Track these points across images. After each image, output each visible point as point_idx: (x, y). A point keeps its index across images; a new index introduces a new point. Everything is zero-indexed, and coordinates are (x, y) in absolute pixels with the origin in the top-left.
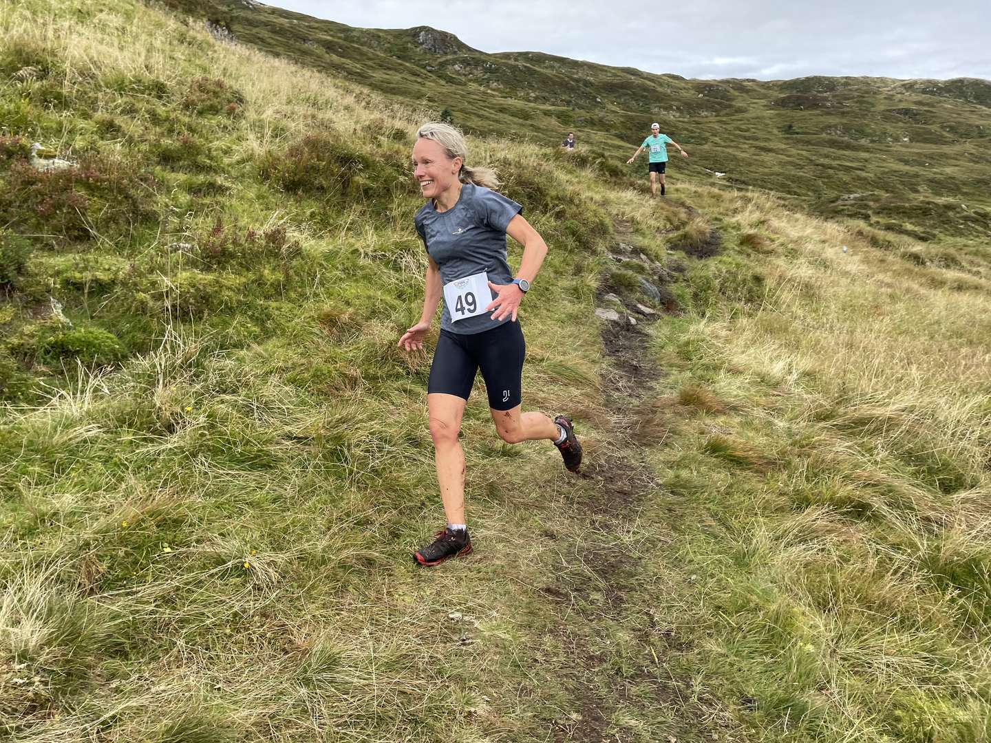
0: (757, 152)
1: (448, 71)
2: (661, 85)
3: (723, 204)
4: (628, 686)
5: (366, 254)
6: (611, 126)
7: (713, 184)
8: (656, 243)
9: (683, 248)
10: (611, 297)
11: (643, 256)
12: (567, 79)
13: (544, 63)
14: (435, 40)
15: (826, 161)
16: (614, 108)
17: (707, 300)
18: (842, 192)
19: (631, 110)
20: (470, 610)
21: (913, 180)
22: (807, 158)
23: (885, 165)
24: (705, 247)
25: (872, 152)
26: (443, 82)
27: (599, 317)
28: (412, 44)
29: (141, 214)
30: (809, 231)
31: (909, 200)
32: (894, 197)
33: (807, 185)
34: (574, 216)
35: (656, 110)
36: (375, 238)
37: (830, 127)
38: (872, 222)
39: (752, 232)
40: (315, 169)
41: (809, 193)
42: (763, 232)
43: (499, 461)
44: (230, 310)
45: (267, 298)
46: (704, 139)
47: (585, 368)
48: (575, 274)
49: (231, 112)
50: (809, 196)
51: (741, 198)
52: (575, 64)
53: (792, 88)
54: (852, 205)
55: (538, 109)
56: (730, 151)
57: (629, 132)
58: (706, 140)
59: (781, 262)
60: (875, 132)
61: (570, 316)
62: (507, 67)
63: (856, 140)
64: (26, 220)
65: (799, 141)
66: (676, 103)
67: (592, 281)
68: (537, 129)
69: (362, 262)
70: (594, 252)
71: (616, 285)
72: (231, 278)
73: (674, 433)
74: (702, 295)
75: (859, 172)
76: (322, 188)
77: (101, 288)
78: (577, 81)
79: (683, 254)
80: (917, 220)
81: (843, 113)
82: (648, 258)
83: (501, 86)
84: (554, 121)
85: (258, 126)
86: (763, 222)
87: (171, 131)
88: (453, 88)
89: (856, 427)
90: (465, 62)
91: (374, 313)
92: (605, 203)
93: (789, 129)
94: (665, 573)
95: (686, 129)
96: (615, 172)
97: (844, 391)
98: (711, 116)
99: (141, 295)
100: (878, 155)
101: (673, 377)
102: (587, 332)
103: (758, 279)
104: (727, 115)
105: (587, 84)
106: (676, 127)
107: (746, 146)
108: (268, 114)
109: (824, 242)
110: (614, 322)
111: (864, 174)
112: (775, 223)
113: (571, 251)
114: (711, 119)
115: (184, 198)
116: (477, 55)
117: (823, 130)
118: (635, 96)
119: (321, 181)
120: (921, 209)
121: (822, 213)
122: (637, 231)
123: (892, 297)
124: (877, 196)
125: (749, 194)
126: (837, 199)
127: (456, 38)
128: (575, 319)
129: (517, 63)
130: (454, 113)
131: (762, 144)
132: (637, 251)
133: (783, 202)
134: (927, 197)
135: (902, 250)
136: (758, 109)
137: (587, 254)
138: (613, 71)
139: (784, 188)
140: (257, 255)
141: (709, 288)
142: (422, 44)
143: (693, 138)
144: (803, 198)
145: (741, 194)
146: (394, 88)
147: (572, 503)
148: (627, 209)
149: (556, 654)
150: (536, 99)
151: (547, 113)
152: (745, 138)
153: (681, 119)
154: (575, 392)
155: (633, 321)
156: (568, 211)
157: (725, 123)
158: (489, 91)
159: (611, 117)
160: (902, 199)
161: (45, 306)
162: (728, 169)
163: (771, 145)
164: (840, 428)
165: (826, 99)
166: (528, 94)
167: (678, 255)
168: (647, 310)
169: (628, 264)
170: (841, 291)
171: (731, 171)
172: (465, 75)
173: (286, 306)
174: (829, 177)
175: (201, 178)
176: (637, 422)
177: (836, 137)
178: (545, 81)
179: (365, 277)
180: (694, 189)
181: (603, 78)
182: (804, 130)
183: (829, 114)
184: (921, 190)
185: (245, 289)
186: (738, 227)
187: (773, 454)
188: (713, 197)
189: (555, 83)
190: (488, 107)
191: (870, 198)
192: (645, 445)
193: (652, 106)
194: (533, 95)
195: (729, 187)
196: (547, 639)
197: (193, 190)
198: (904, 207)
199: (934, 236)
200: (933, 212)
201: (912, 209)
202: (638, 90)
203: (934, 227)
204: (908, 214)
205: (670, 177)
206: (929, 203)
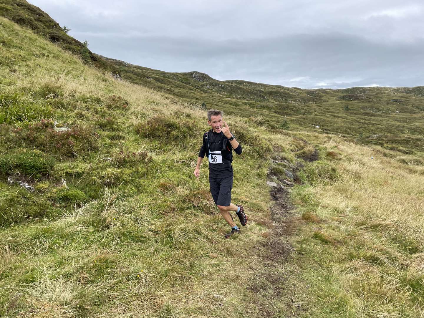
0: (334, 118)
1: (205, 88)
2: (292, 92)
3: (319, 140)
6: (272, 108)
7: (315, 131)
9: (303, 158)
12: (253, 90)
13: (243, 84)
14: (199, 76)
15: (364, 121)
16: (273, 101)
18: (371, 134)
19: (280, 102)
21: (402, 128)
22: (355, 120)
23: (389, 122)
25: (383, 117)
26: (202, 92)
27: (268, 185)
28: (190, 78)
29: (93, 147)
31: (400, 137)
32: (394, 136)
33: (356, 131)
35: (290, 101)
37: (364, 107)
38: (385, 146)
41: (357, 134)
46: (310, 113)
50: (357, 135)
52: (256, 84)
53: (347, 92)
54: (375, 139)
55: (241, 102)
56: (322, 117)
57: (279, 110)
58: (312, 113)
60: (384, 109)
62: (228, 86)
63: (376, 112)
64: (52, 150)
65: (352, 113)
66: (298, 99)
68: (241, 110)
74: (311, 176)
75: (378, 126)
77: (79, 175)
78: (257, 91)
79: (303, 160)
80: (405, 145)
81: (369, 102)
82: (288, 161)
83: (226, 94)
84: (248, 107)
88: (206, 95)
90: (212, 85)
92: (270, 140)
93: (346, 108)
95: (303, 109)
98: (313, 103)
99: (94, 178)
100: (386, 118)
101: (299, 209)
104: (320, 103)
105: (261, 92)
106: (299, 108)
107: (329, 115)
110: (275, 187)
111: (380, 126)
114: (313, 105)
116: (216, 82)
117: (361, 108)
118: (281, 96)
120: (406, 141)
121: (363, 143)
124: (387, 135)
125: (330, 135)
126: (369, 137)
127: (207, 76)
129: (232, 84)
130: (207, 104)
131: (335, 115)
133: (344, 139)
134: (409, 136)
136: (333, 100)
137: (262, 160)
138: (271, 87)
139: (345, 132)
142: (194, 78)
143: (306, 112)
144: (355, 136)
145: (327, 135)
146: (183, 95)
147: (260, 257)
148: (279, 142)
150: (240, 98)
151: (245, 104)
152: (328, 112)
153: (301, 105)
157: (319, 106)
158: (221, 95)
159: (271, 104)
160: (397, 137)
161: (60, 182)
162: (321, 125)
163: (340, 115)
165: (361, 96)
166: (237, 96)
169: (280, 164)
171: (323, 126)
172: (211, 89)
174: (365, 128)
177: (367, 111)
178: (244, 91)
181: (267, 89)
182: (353, 109)
183: (363, 102)
184: (406, 133)
188: (315, 137)
189: (248, 92)
190: (221, 102)
191: (384, 136)
193: (289, 100)
194: (239, 96)
195: (322, 132)
198: (398, 140)
199: (412, 152)
200: (411, 142)
201: (402, 141)
202: (282, 94)
203: (412, 148)
204: (400, 142)
205: (298, 128)
206: (409, 138)
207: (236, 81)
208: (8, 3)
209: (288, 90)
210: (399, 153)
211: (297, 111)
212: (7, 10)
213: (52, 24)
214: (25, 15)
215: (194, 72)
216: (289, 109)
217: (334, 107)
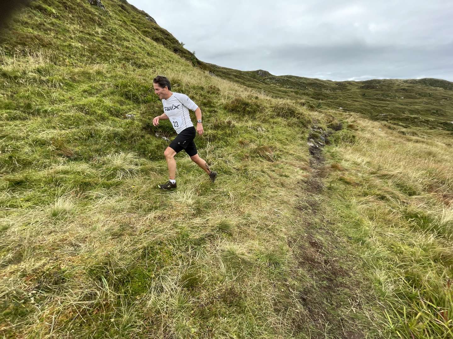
0: (353, 102)
1: (266, 81)
2: (325, 83)
3: (343, 116)
4: (318, 230)
5: (250, 127)
6: (310, 95)
7: (339, 111)
8: (324, 126)
10: (312, 140)
11: (321, 129)
12: (298, 82)
13: (292, 78)
14: (263, 73)
15: (375, 104)
16: (311, 90)
17: (338, 142)
18: (379, 113)
19: (316, 90)
20: (279, 209)
21: (404, 110)
22: (369, 103)
23: (395, 105)
24: (338, 128)
25: (390, 102)
26: (264, 84)
28: (257, 74)
30: (369, 124)
31: (402, 116)
32: (396, 115)
33: (368, 111)
34: (302, 118)
35: (323, 90)
36: (251, 123)
37: (377, 94)
38: (389, 122)
39: (352, 124)
40: (237, 106)
41: (369, 114)
42: (355, 124)
43: (284, 178)
44: (219, 139)
45: (227, 137)
47: (305, 157)
48: (302, 133)
49: (217, 93)
51: (349, 114)
52: (301, 78)
53: (366, 83)
54: (382, 117)
55: (289, 90)
56: (345, 101)
57: (315, 96)
58: (338, 98)
59: (360, 133)
60: (392, 95)
61: (301, 144)
62: (282, 79)
63: (386, 98)
65: (367, 98)
66: (330, 88)
67: (307, 136)
68: (289, 96)
69: (249, 129)
70: (307, 128)
71: (313, 137)
72: (220, 132)
73: (330, 175)
75: (385, 108)
76: (239, 111)
78: (301, 82)
80: (404, 122)
81: (382, 90)
83: (280, 85)
84: (293, 94)
85: (224, 97)
86: (355, 121)
87: (205, 98)
88: (266, 86)
89: (383, 177)
90: (271, 79)
91: (251, 141)
93: (364, 95)
94: (327, 208)
95: (332, 95)
96: (312, 107)
97: (379, 167)
100: (392, 103)
102: (305, 148)
103: (354, 137)
104: (345, 91)
105: (304, 83)
106: (329, 95)
107: (350, 100)
108: (226, 93)
109: (373, 127)
111: (387, 108)
112: (359, 122)
113: (301, 128)
114: (339, 92)
115: (208, 114)
116: (274, 77)
117: (375, 95)
118: (317, 87)
119: (239, 109)
120: (405, 119)
122: (319, 123)
123: (394, 143)
124: (391, 114)
125: (351, 113)
127: (268, 73)
128: (302, 145)
129: (284, 78)
131: (355, 99)
132: (319, 128)
134: (408, 115)
135: (398, 130)
136: (354, 89)
139: (361, 112)
140: (225, 127)
141: (339, 139)
142: (259, 74)
143: (334, 98)
144: (367, 115)
146: (252, 86)
149: (300, 221)
150: (289, 88)
151: (292, 92)
152: (350, 98)
153: (331, 92)
154: (303, 163)
155: (317, 146)
156: (301, 117)
157: (344, 93)
158: (276, 86)
159: (310, 92)
160: (399, 116)
162: (343, 107)
163: (358, 100)
164: (378, 177)
165: (377, 86)
166: (287, 86)
167: (330, 129)
168: (322, 144)
170: (378, 141)
171: (345, 107)
172: (270, 82)
173: (231, 139)
174: (375, 109)
175: (212, 109)
176: (319, 171)
177: (379, 97)
178: (292, 83)
179: (249, 132)
180: (334, 111)
181: (309, 82)
182: (369, 95)
183: (377, 90)
184: (406, 113)
185: (223, 135)
186: (347, 122)
187: (358, 182)
188: (340, 114)
189: (295, 83)
190: (276, 90)
191: (389, 115)
192: (321, 177)
195: (344, 112)
196: (298, 218)
197: (210, 112)
198: (400, 118)
199: (409, 127)
200: (410, 120)
201: (402, 118)
202: (318, 85)
203: (409, 124)
204: (401, 120)
205: (326, 109)
206: (408, 117)
207: (287, 75)
208: (149, 28)
209: (323, 82)
210: (399, 127)
211: (328, 97)
212: (149, 33)
213: (174, 41)
214: (159, 35)
215: (259, 70)
216: (322, 95)
217: (354, 94)
